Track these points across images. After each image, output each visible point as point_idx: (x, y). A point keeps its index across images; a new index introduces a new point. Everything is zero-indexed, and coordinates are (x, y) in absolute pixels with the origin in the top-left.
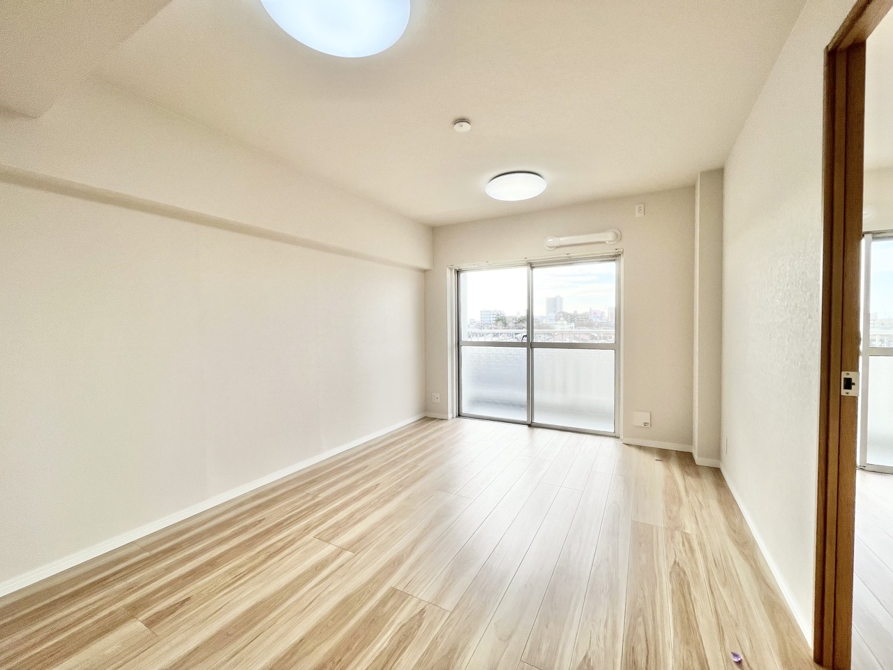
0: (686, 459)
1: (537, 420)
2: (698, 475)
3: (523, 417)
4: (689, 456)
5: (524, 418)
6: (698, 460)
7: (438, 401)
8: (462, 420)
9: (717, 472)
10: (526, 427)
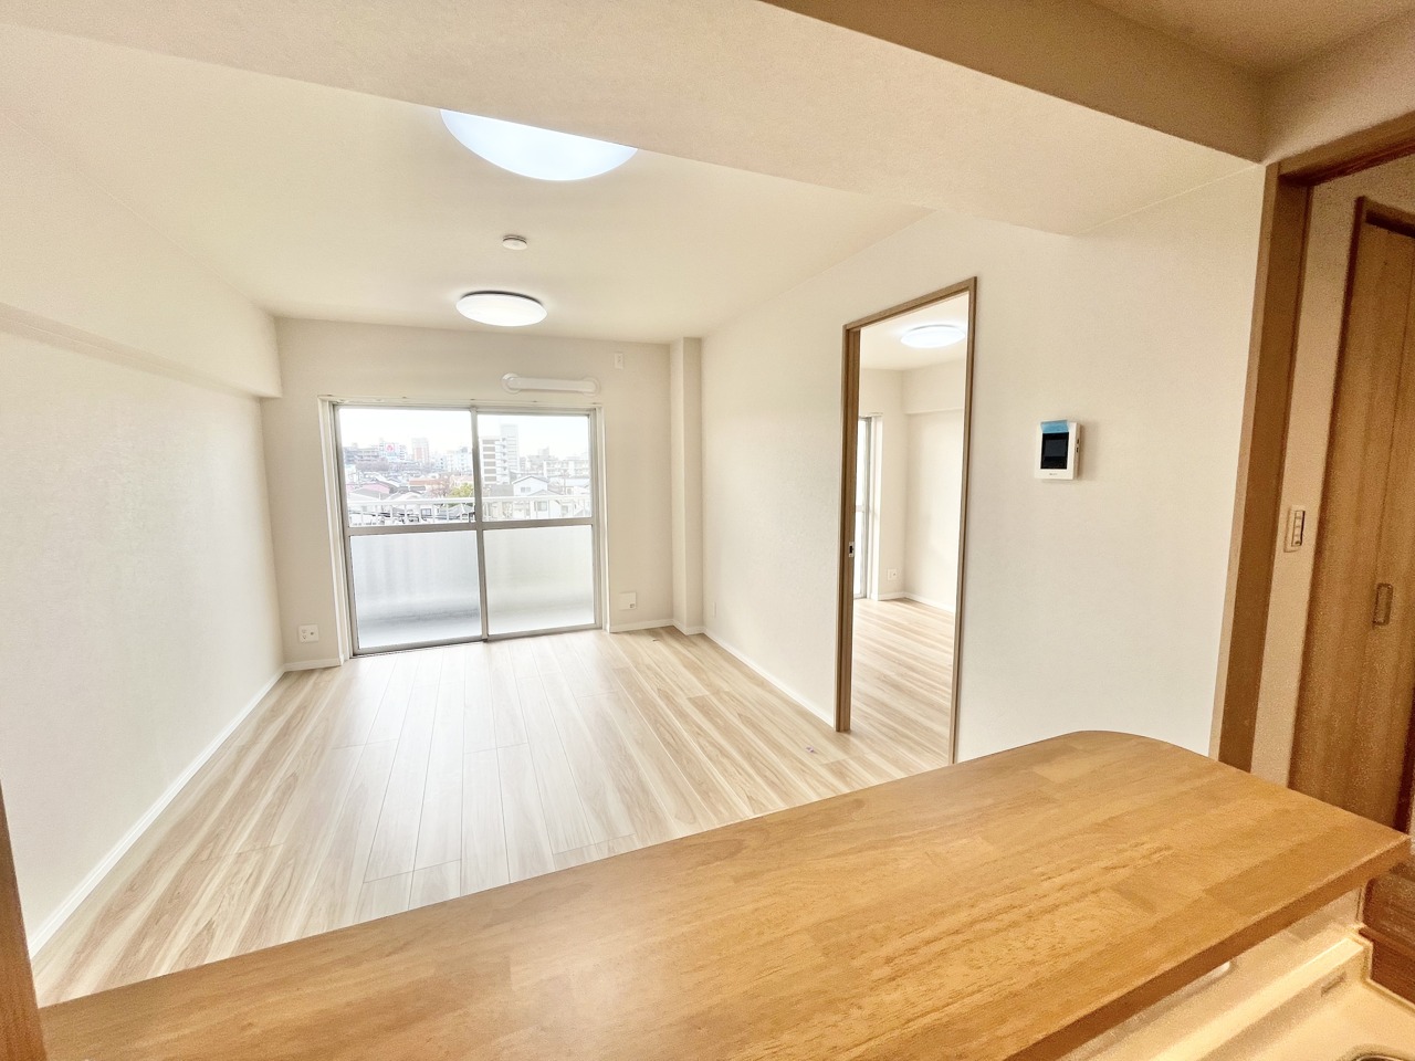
0: (672, 631)
1: (493, 632)
3: (476, 630)
4: (674, 629)
5: (478, 632)
6: (685, 630)
7: (315, 637)
8: (364, 662)
9: (703, 636)
10: (480, 645)
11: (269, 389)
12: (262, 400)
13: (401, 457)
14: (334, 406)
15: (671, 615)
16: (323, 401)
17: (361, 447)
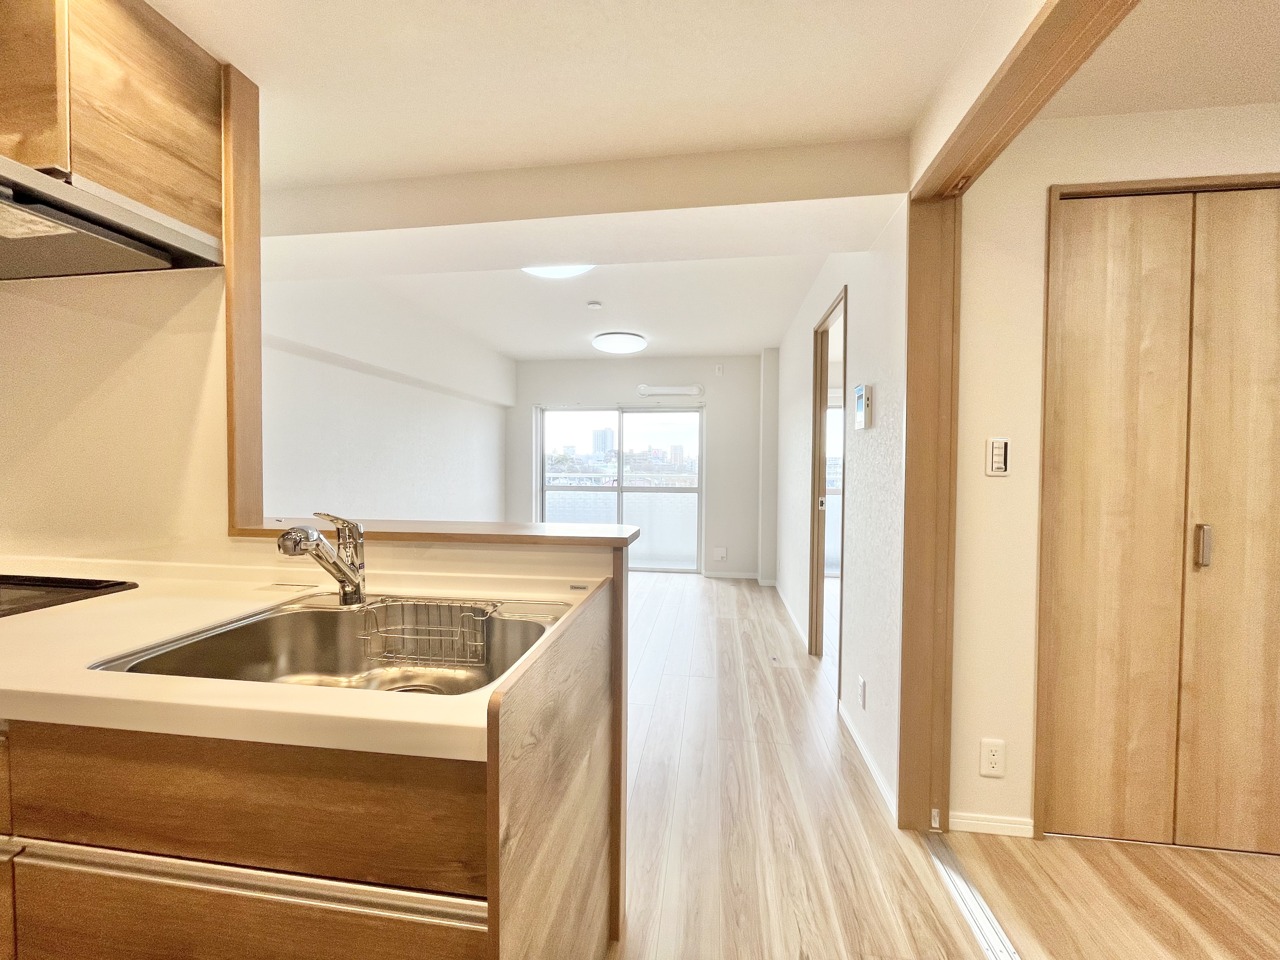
0: (753, 583)
2: (761, 592)
4: (756, 580)
6: (761, 582)
9: (773, 589)
11: (508, 401)
12: (506, 408)
13: (662, 460)
14: (543, 411)
15: (756, 570)
16: (536, 408)
17: (635, 452)
